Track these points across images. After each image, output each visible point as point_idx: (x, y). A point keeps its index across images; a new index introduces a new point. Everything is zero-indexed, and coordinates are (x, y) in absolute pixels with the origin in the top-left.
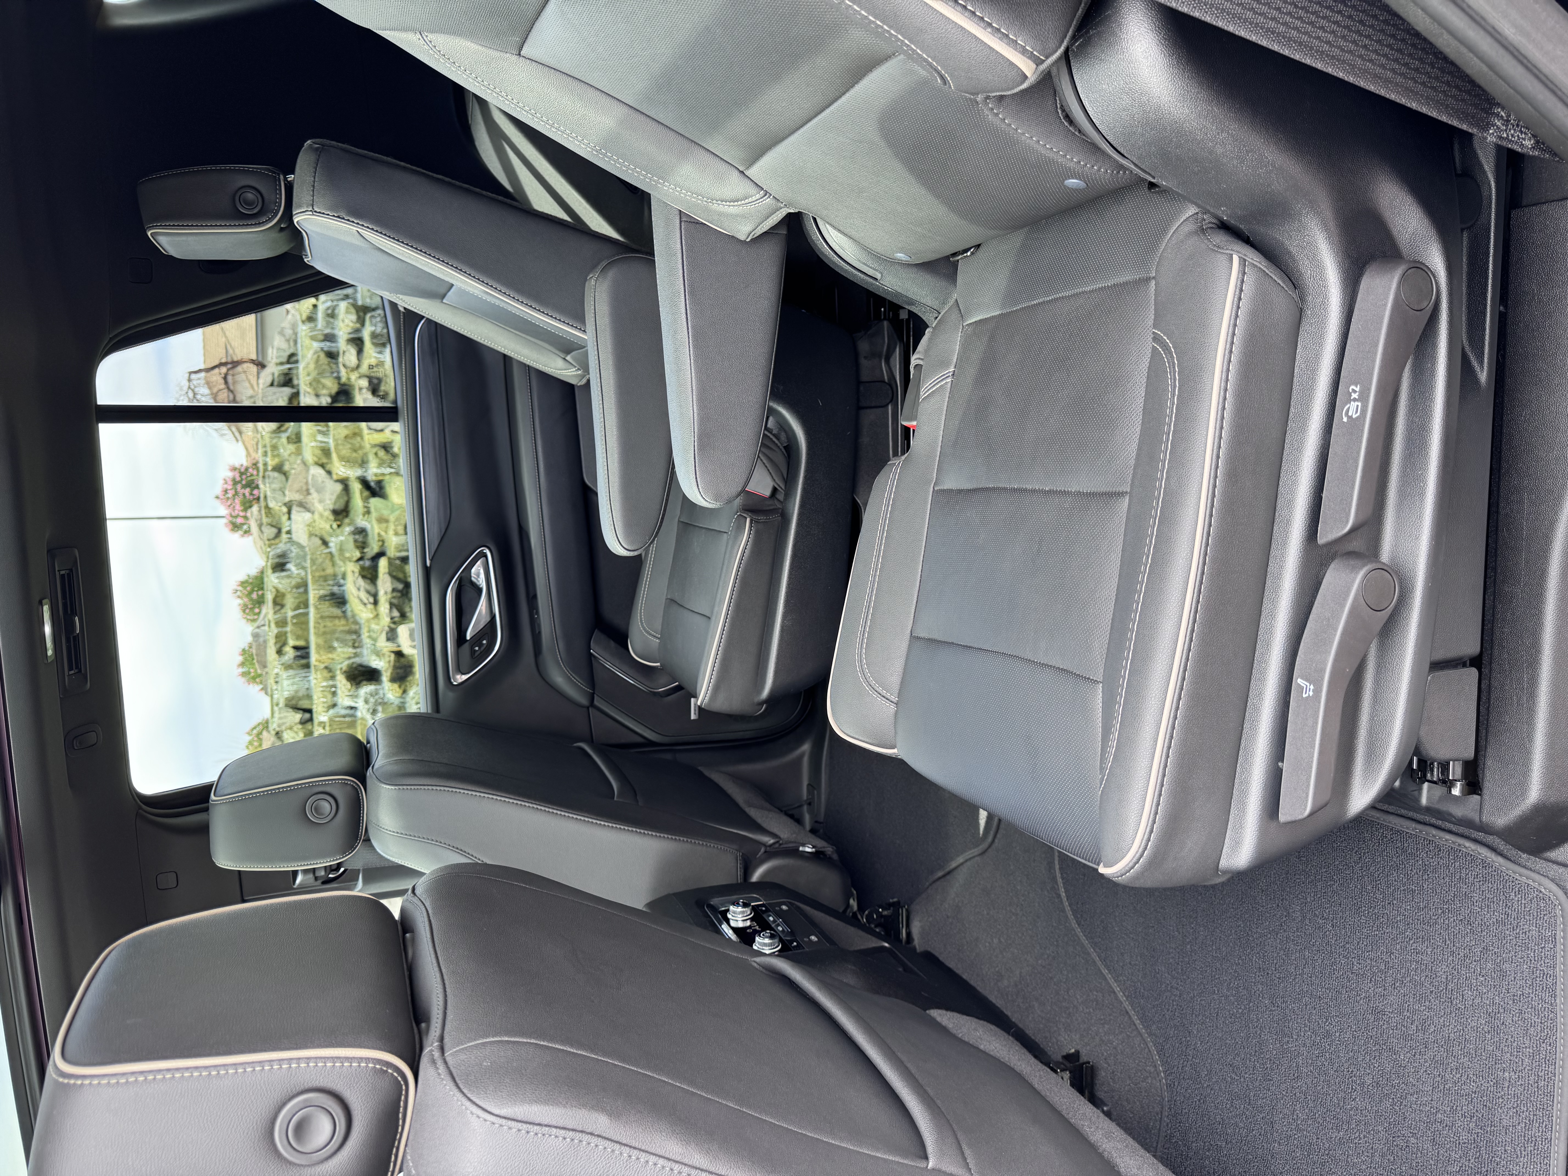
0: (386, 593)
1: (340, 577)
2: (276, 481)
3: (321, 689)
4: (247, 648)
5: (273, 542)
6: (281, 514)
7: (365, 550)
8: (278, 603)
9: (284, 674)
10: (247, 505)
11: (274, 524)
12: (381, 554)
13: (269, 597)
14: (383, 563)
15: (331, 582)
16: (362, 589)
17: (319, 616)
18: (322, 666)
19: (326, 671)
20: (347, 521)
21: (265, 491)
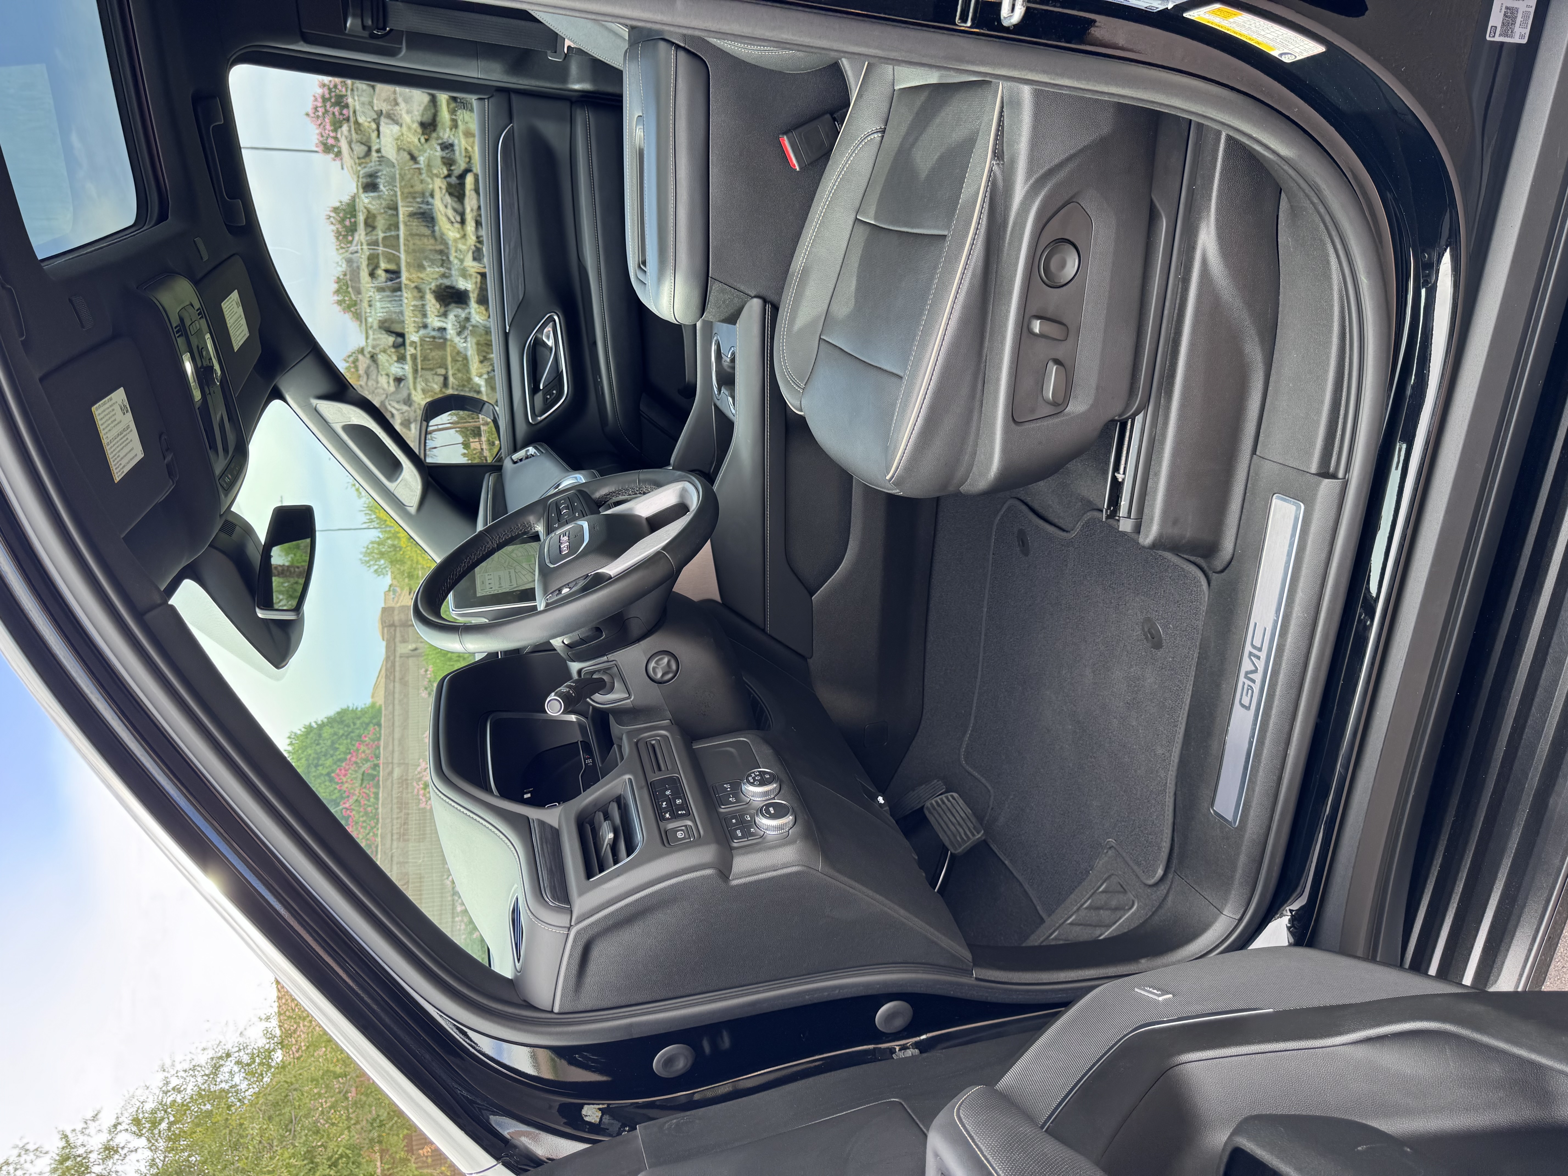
0: (472, 210)
1: (427, 194)
2: (364, 94)
3: (412, 308)
4: (341, 277)
5: (363, 160)
6: (371, 131)
7: (453, 168)
8: (370, 224)
9: (378, 296)
10: (337, 125)
11: (364, 141)
12: (468, 171)
13: (361, 218)
14: (469, 179)
15: (419, 200)
16: (449, 207)
17: (408, 233)
18: (413, 285)
19: (416, 290)
20: (434, 135)
21: (354, 106)
